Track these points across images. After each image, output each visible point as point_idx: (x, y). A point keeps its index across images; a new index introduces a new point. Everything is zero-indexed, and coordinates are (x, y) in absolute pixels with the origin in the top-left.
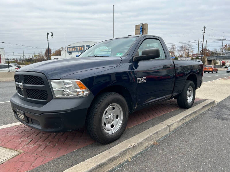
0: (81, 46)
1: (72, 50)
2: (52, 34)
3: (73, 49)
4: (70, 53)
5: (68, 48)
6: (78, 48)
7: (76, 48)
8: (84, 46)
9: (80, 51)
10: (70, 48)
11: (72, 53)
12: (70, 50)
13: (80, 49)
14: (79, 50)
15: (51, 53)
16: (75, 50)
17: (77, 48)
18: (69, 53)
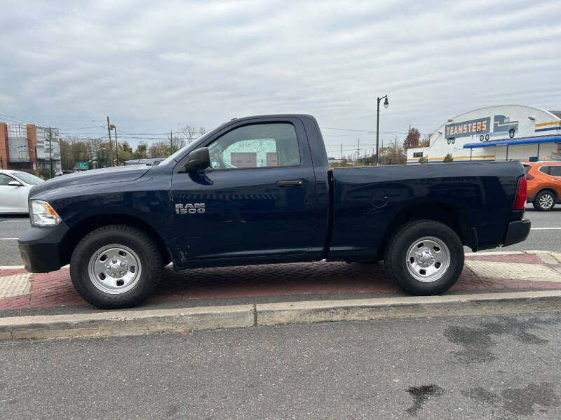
0: (481, 120)
1: (456, 132)
2: (386, 100)
3: (461, 129)
4: (451, 139)
5: (447, 126)
6: (471, 127)
7: (468, 127)
8: (488, 119)
9: (477, 133)
10: (452, 128)
11: (457, 140)
12: (452, 131)
13: (476, 129)
14: (474, 131)
15: (418, 140)
16: (465, 132)
17: (470, 125)
18: (448, 139)
